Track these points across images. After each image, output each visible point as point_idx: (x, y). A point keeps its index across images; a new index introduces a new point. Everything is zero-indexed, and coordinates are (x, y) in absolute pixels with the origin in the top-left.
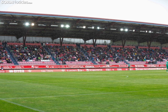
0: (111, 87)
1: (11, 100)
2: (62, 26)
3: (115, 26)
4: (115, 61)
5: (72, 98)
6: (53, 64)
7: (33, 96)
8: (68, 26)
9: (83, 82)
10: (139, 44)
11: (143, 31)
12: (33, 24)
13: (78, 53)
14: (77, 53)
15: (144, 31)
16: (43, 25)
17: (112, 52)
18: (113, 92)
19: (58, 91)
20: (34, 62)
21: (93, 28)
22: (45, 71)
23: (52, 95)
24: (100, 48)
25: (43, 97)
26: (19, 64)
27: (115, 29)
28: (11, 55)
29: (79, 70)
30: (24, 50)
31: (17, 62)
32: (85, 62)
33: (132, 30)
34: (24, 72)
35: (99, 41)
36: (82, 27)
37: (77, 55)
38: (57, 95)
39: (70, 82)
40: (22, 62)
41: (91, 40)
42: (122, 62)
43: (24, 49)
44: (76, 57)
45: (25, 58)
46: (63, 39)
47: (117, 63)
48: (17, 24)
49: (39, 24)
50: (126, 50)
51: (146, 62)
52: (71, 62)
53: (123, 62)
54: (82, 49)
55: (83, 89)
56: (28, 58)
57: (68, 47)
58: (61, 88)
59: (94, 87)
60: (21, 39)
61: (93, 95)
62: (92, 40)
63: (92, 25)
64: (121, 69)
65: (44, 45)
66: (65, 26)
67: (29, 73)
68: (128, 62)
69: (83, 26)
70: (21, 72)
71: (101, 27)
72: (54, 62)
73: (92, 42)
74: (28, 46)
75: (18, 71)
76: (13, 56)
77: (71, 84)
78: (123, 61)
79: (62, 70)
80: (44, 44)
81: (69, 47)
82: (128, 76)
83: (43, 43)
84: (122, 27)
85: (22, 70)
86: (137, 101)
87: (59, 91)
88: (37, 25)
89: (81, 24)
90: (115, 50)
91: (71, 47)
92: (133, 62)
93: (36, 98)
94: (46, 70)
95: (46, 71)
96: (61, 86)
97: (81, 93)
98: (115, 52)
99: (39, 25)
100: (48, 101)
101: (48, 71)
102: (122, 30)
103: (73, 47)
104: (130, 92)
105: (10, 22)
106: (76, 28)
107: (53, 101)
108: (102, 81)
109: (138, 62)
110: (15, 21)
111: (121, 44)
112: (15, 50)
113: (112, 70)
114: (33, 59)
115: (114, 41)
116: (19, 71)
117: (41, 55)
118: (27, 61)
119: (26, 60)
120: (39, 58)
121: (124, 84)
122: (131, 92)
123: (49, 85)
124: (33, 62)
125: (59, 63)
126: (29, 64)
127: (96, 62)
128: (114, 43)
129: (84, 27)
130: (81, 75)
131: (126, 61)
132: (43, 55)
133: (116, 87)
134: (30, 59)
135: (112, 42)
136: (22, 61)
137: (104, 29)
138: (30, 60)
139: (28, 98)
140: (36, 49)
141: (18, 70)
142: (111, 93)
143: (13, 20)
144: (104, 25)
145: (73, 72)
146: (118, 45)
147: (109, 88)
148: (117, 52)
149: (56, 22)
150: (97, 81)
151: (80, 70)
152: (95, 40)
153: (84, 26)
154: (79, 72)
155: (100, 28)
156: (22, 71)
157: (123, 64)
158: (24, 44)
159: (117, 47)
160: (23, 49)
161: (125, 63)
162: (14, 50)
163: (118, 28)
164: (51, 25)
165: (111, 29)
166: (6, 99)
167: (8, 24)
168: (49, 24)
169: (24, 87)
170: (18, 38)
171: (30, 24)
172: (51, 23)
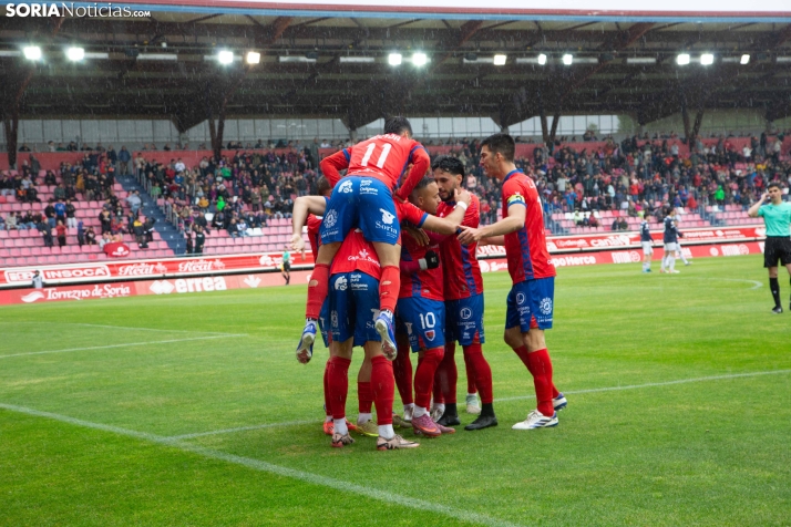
1: (220, 440)
2: (394, 59)
3: (648, 45)
8: (420, 60)
10: (774, 124)
12: (254, 58)
16: (303, 59)
20: (273, 239)
21: (542, 59)
27: (651, 56)
28: (158, 208)
29: (483, 265)
30: (219, 184)
33: (733, 55)
34: (224, 287)
35: (572, 125)
36: (488, 60)
41: (532, 119)
42: (690, 217)
43: (219, 179)
48: (173, 57)
49: (284, 54)
53: (697, 217)
60: (200, 133)
62: (538, 119)
63: (539, 44)
66: (408, 60)
67: (251, 290)
68: (719, 216)
69: (491, 55)
70: (211, 289)
71: (580, 55)
73: (539, 127)
74: (235, 165)
75: (194, 285)
78: (695, 213)
84: (687, 45)
85: (217, 278)
88: (273, 58)
89: (484, 44)
99: (283, 59)
102: (683, 59)
105: (142, 51)
106: (461, 68)
110: (164, 45)
114: (266, 226)
116: (201, 285)
118: (238, 236)
124: (264, 240)
126: (245, 248)
127: (563, 224)
129: (500, 60)
131: (707, 214)
134: (253, 225)
137: (594, 60)
138: (249, 231)
141: (198, 281)
143: (153, 37)
144: (595, 45)
149: (362, 43)
152: (550, 120)
153: (499, 53)
155: (578, 60)
156: (215, 283)
157: (694, 224)
158: (218, 153)
160: (214, 181)
161: (707, 223)
163: (666, 50)
164: (343, 59)
165: (630, 61)
166: (190, 436)
167: (132, 58)
168: (331, 54)
169: (257, 359)
170: (183, 126)
171: (240, 58)
172: (340, 48)
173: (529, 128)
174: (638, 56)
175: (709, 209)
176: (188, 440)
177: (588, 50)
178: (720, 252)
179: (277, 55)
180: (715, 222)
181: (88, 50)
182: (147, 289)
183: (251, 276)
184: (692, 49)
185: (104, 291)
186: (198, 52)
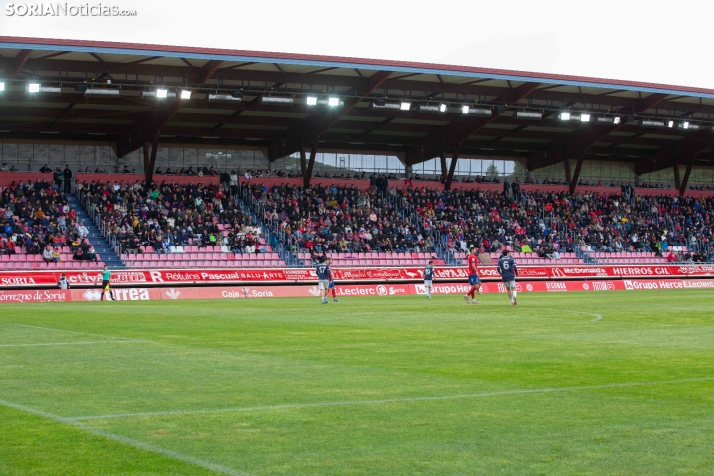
0: (539, 365)
1: (106, 422)
2: (311, 101)
3: (535, 102)
4: (538, 252)
5: (374, 412)
6: (274, 263)
7: (201, 405)
8: (334, 102)
9: (415, 342)
10: (640, 177)
11: (656, 123)
12: (186, 95)
13: (378, 216)
14: (373, 217)
15: (661, 124)
16: (229, 97)
17: (522, 212)
18: (553, 387)
19: (309, 382)
20: (193, 257)
21: (443, 108)
22: (237, 295)
23: (286, 401)
24: (473, 195)
25: (246, 409)
26: (128, 265)
27: (538, 111)
28: (94, 224)
29: (382, 289)
30: (148, 205)
31: (119, 258)
32: (408, 255)
33: (607, 116)
34: (147, 298)
35: (469, 167)
36: (395, 106)
37: (376, 224)
38: (307, 402)
39: (355, 341)
40: (139, 256)
41: (433, 160)
42: (567, 255)
43: (148, 201)
44: (371, 233)
45: (155, 239)
46: (313, 157)
47: (547, 261)
48: (116, 92)
49: (213, 93)
50: (581, 203)
51: (668, 253)
52: (348, 255)
53: (573, 255)
54: (397, 201)
55: (417, 371)
56: (166, 238)
57: (335, 192)
58: (317, 367)
59: (463, 361)
60: (135, 159)
61: (464, 398)
62: (438, 160)
63: (440, 96)
64: (561, 286)
65: (232, 184)
66: (323, 102)
68: (592, 255)
69: (399, 102)
70: (137, 298)
71: (475, 107)
72: (275, 256)
73: (439, 168)
74: (164, 189)
75: (121, 295)
76: (99, 232)
77: (359, 349)
78: (572, 251)
79: (310, 291)
80: (234, 178)
81: (339, 189)
82: (599, 317)
83: (229, 172)
84: (568, 105)
85: (141, 290)
86: (666, 427)
87: (314, 384)
88: (202, 96)
89: (391, 92)
90: (535, 203)
91: (346, 192)
92: (613, 255)
93: (216, 414)
94: (242, 288)
95: (241, 293)
96: (317, 359)
97: (410, 389)
98: (538, 211)
99: (211, 97)
100: (271, 429)
101: (250, 292)
102: (565, 116)
103: (356, 190)
104: (624, 385)
105: (90, 87)
106: (369, 111)
107: (293, 430)
108: (494, 337)
109: (634, 255)
110: (109, 82)
111: (564, 179)
112: (109, 203)
113: (524, 289)
114: (187, 244)
115: (530, 167)
116: (128, 294)
117: (220, 227)
118: (163, 252)
119: (157, 246)
120: (212, 239)
121: (593, 350)
122: (629, 384)
123: (264, 353)
124: (185, 257)
125: (298, 260)
126: (168, 264)
127: (456, 255)
128: (532, 173)
129: (405, 106)
130: (399, 310)
131: (582, 252)
132: (227, 226)
133: (559, 364)
134: (176, 243)
135: (524, 171)
136: (140, 252)
137: (489, 112)
139: (179, 413)
140: (199, 202)
141: (125, 291)
142: (546, 390)
143: (100, 75)
144: (489, 98)
145: (360, 297)
146: (549, 183)
147: (529, 366)
148: (547, 213)
149: (283, 86)
150: (470, 336)
151: (389, 292)
152: (449, 161)
153: (405, 101)
154: (383, 298)
155: (474, 111)
156: (140, 294)
157: (570, 261)
158: (149, 178)
159: (544, 189)
160: (145, 202)
161: (581, 261)
162: (105, 203)
163: (550, 107)
164: (265, 99)
165: (519, 114)
166: (83, 418)
167: (80, 92)
168: (254, 94)
169: (154, 362)
170: (121, 153)
171: (174, 95)
172: (263, 89)
173: (430, 167)
174: (528, 111)
175: (584, 248)
176: (82, 421)
177: (483, 102)
178: (591, 287)
179: (208, 93)
180: (588, 260)
181: (44, 85)
182: (81, 296)
183: (172, 290)
184: (573, 108)
185: (44, 296)
186: (137, 89)
